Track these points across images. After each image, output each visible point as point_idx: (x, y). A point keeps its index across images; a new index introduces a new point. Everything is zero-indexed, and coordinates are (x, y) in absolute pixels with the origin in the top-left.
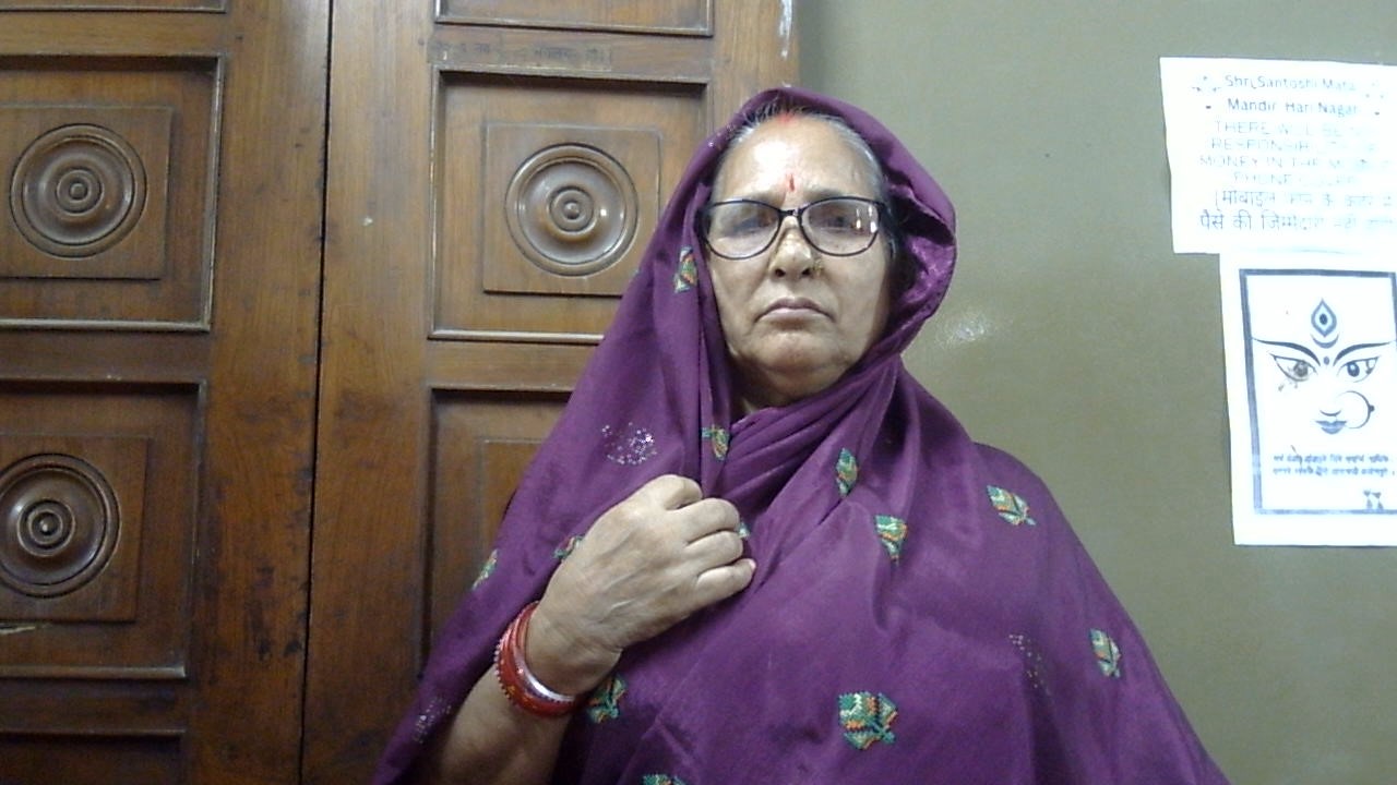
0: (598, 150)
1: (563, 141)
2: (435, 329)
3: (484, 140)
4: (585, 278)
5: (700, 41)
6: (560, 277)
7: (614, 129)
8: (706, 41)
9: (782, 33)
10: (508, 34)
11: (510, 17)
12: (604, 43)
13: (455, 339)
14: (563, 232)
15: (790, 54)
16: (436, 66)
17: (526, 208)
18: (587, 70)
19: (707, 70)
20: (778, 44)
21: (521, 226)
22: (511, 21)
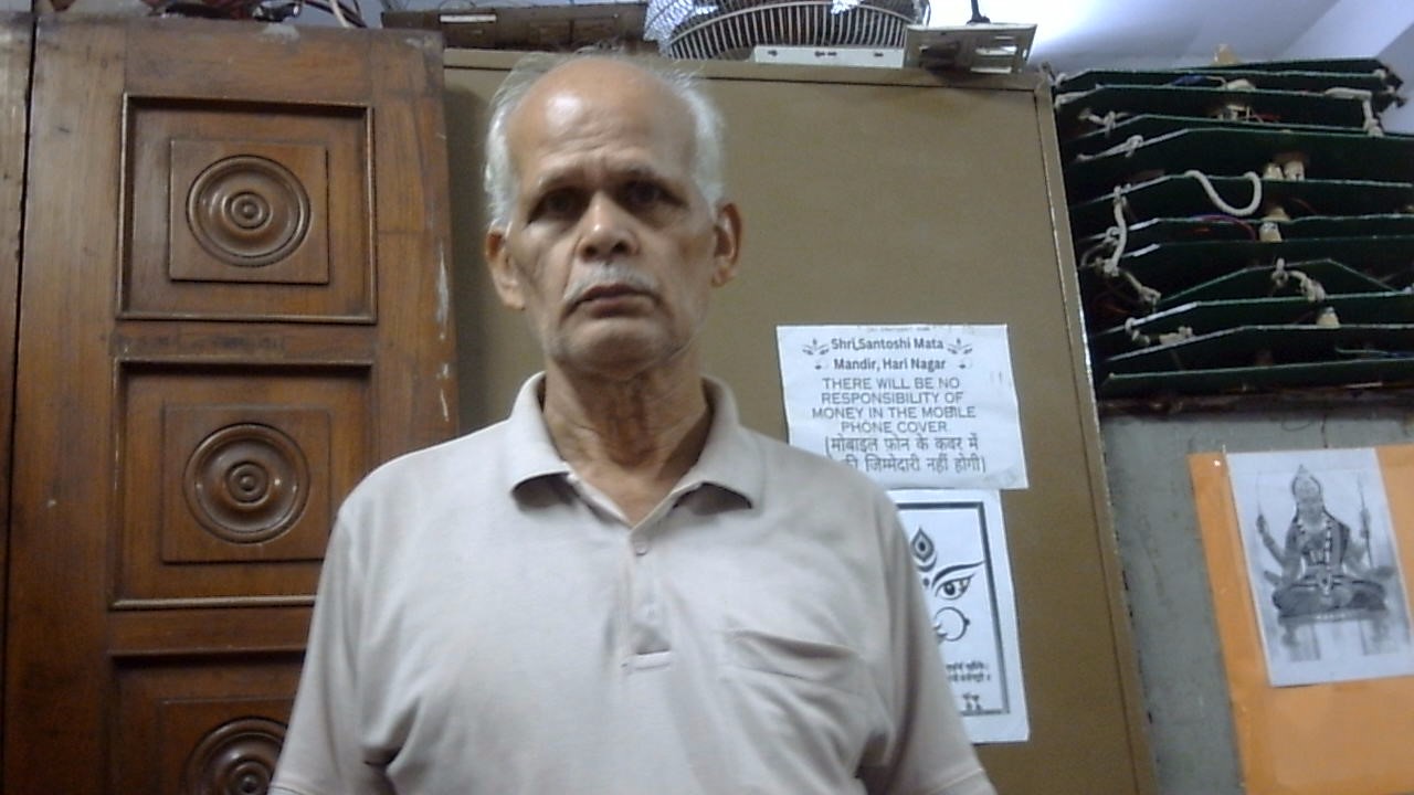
0: (271, 427)
1: (239, 420)
2: (116, 601)
3: (163, 425)
4: (260, 544)
5: (364, 329)
6: (235, 545)
7: (286, 407)
8: (371, 329)
9: (439, 318)
10: (186, 328)
11: (190, 311)
12: (275, 333)
13: (134, 609)
14: (240, 504)
15: (447, 338)
16: (116, 360)
17: (204, 484)
18: (261, 356)
19: (372, 354)
20: (435, 329)
21: (199, 501)
22: (188, 316)
